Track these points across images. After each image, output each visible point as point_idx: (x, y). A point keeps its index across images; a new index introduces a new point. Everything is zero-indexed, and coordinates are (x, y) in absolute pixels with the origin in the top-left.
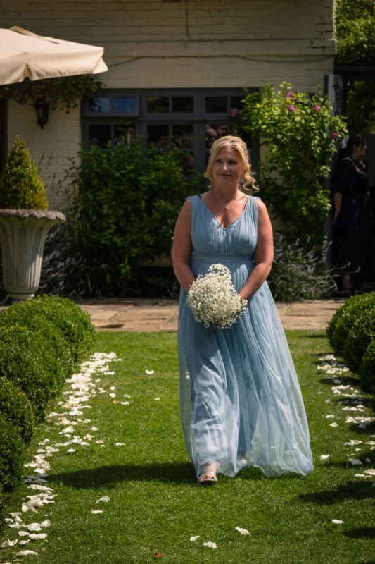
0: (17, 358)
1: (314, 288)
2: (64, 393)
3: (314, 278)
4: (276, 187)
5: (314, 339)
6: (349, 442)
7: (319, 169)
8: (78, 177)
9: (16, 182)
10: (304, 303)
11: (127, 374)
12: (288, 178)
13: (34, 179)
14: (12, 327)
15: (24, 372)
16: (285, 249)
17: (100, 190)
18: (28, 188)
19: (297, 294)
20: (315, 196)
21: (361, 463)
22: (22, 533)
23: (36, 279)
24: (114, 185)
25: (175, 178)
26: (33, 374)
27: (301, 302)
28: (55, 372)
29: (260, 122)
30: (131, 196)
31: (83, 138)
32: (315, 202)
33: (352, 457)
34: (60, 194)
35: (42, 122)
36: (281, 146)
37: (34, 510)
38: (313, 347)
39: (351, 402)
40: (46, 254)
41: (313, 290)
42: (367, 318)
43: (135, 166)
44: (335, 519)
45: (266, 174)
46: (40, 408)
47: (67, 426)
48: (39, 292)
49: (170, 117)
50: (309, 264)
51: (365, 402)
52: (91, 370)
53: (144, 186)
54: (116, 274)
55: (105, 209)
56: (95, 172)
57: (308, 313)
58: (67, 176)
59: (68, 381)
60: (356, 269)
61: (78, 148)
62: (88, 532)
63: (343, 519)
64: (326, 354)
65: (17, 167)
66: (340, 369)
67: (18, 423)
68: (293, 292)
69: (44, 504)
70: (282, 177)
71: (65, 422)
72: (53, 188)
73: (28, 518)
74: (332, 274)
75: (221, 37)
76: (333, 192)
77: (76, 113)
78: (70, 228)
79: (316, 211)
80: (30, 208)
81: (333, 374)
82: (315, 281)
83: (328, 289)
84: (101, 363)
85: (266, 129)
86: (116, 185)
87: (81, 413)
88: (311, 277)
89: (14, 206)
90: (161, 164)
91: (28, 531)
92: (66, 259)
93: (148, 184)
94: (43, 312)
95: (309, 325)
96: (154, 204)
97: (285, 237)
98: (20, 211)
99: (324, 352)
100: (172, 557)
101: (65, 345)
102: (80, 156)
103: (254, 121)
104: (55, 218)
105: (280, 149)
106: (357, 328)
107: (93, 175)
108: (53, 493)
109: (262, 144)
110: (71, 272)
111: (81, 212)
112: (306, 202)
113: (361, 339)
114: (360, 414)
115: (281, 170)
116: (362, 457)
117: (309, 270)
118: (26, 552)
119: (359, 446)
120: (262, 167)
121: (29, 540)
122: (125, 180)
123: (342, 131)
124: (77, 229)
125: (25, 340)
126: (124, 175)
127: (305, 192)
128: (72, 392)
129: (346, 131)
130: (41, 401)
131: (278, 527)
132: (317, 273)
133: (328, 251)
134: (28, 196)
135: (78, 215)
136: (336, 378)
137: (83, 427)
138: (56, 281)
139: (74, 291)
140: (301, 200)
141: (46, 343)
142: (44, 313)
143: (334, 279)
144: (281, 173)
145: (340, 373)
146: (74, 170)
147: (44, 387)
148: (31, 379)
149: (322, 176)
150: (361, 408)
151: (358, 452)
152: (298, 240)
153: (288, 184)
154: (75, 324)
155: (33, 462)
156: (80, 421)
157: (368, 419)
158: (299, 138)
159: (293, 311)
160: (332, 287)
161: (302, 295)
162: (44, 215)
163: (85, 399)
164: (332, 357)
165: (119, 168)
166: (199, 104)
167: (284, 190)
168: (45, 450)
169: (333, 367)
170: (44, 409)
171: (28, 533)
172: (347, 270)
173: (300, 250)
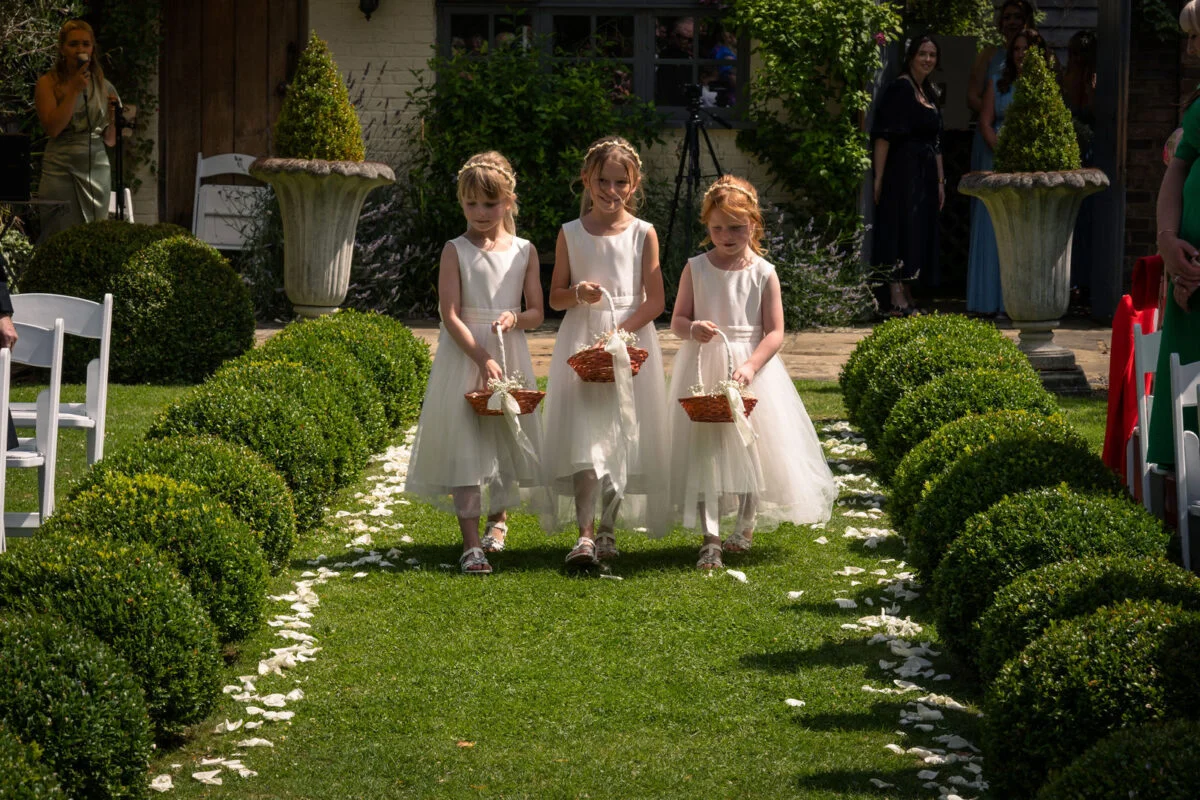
0: (276, 416)
1: (838, 306)
2: (369, 479)
3: (839, 289)
4: (778, 127)
5: (823, 395)
6: (843, 569)
7: (851, 97)
8: (429, 104)
9: (310, 113)
10: (820, 331)
12: (796, 112)
13: (341, 106)
14: (276, 363)
15: (288, 440)
16: (789, 235)
17: (467, 127)
18: (330, 123)
19: (807, 317)
20: (843, 145)
21: (855, 605)
22: (252, 710)
23: (342, 281)
24: (490, 120)
25: (600, 108)
26: (303, 443)
27: (815, 330)
28: (349, 442)
29: (752, 11)
30: (522, 140)
32: (843, 154)
33: (843, 595)
34: (399, 133)
35: (370, 8)
36: (786, 55)
37: (278, 671)
38: (818, 408)
39: (860, 503)
40: (364, 235)
41: (835, 309)
42: (899, 358)
43: (530, 89)
44: (791, 697)
45: (759, 103)
46: (314, 502)
47: (361, 533)
48: (350, 302)
50: (831, 264)
53: (544, 122)
56: (459, 97)
57: (823, 350)
58: (409, 103)
59: (379, 457)
60: (913, 275)
61: (431, 53)
62: (363, 711)
63: (805, 698)
64: (837, 421)
65: (312, 86)
66: (855, 447)
67: (265, 526)
68: (802, 313)
69: (298, 662)
70: (786, 111)
72: (385, 122)
73: (266, 686)
74: (870, 282)
76: (875, 136)
78: (414, 194)
79: (845, 171)
80: (333, 157)
81: (840, 455)
82: (840, 293)
83: (863, 309)
85: (760, 25)
86: (496, 119)
87: (390, 512)
88: (832, 287)
89: (306, 153)
90: (576, 84)
91: (264, 707)
92: (404, 247)
93: (550, 119)
94: (342, 338)
95: (820, 371)
96: (561, 154)
97: (790, 216)
98: (316, 163)
99: (836, 416)
100: (500, 754)
101: (373, 396)
102: (432, 68)
103: (740, 9)
104: (376, 176)
105: (781, 62)
106: (883, 375)
107: (455, 101)
108: (316, 645)
109: (754, 52)
110: (413, 270)
111: (433, 167)
112: (826, 156)
113: (887, 393)
114: (872, 524)
115: (785, 97)
116: (860, 597)
117: (829, 275)
118: (254, 742)
119: (858, 577)
120: (753, 91)
121: (262, 722)
122: (510, 110)
123: (894, 31)
124: (425, 195)
125: (298, 385)
126: (508, 103)
127: (825, 138)
128: (382, 477)
129: (899, 30)
130: (316, 490)
131: (691, 709)
132: (845, 280)
133: (863, 242)
134: (331, 136)
135: (428, 172)
136: (844, 462)
137: (389, 537)
138: (385, 286)
139: (417, 305)
140: (817, 152)
141: (334, 391)
142: (344, 341)
143: (875, 290)
144: (785, 104)
145: (854, 453)
146: (422, 93)
147: (323, 466)
148: (299, 451)
149: (857, 109)
150: (875, 513)
151: (854, 587)
152: (812, 221)
153: (798, 122)
154: (397, 360)
155: (292, 592)
156: (385, 525)
157: (885, 533)
158: (816, 41)
159: (797, 345)
160: (868, 304)
161: (816, 318)
162: (357, 169)
163: (400, 489)
164: (846, 426)
165: (500, 90)
167: (790, 131)
168: (316, 572)
169: (843, 443)
170: (321, 503)
171: (262, 711)
172: (898, 275)
173: (814, 239)
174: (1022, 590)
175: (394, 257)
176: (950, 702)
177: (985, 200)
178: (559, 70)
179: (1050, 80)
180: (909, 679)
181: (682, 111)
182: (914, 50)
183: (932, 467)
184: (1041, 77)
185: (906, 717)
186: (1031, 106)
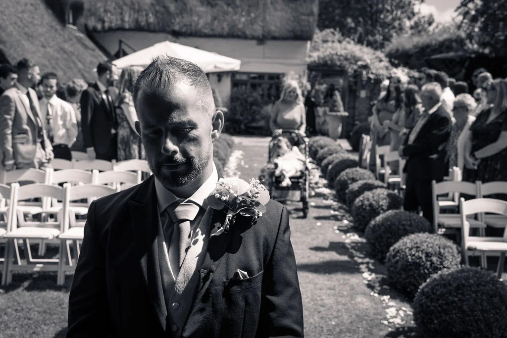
2: (229, 162)
11: (246, 158)
17: (236, 102)
24: (240, 101)
25: (259, 100)
28: (226, 156)
30: (245, 105)
31: (231, 86)
35: (219, 80)
39: (314, 169)
42: (317, 144)
43: (246, 95)
49: (257, 81)
51: (318, 169)
52: (235, 156)
54: (240, 128)
55: (237, 108)
59: (229, 159)
61: (230, 89)
71: (230, 171)
75: (274, 57)
77: (229, 80)
84: (238, 154)
87: (234, 169)
93: (250, 101)
101: (229, 148)
102: (230, 92)
107: (234, 98)
113: (316, 151)
146: (229, 96)
147: (224, 160)
150: (317, 171)
154: (231, 142)
163: (235, 165)
165: (242, 96)
166: (266, 78)
174: (355, 186)
178: (251, 93)
180: (331, 200)
183: (329, 164)
185: (332, 207)
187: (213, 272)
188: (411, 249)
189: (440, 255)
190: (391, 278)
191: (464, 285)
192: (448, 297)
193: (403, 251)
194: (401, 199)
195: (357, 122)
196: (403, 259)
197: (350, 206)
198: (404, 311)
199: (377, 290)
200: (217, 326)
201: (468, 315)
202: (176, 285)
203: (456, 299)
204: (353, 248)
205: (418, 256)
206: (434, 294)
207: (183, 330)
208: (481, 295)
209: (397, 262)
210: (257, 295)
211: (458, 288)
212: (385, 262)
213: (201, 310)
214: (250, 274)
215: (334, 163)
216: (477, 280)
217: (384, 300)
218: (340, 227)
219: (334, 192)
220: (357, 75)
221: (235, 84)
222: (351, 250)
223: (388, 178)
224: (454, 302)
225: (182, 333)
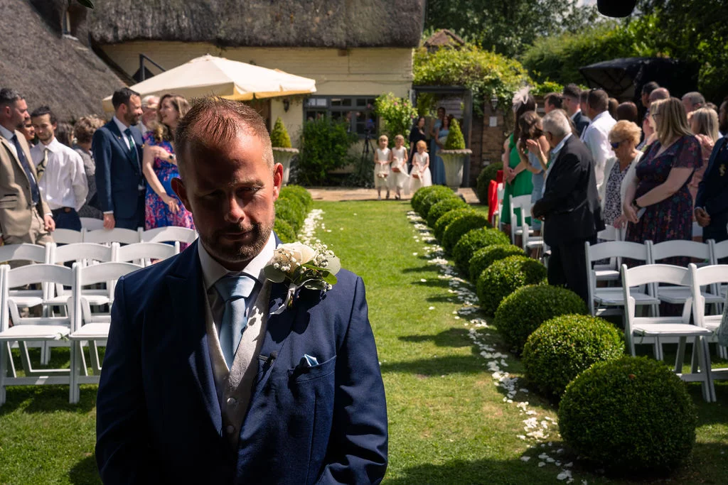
0: (286, 212)
6: (425, 248)
8: (302, 133)
9: (278, 136)
11: (328, 219)
13: (285, 134)
17: (312, 139)
18: (284, 138)
21: (430, 257)
26: (293, 218)
28: (300, 218)
30: (325, 143)
31: (304, 116)
33: (426, 254)
35: (286, 109)
36: (390, 121)
38: (404, 208)
39: (423, 231)
40: (291, 166)
43: (327, 129)
48: (288, 184)
49: (342, 108)
51: (429, 231)
52: (313, 217)
53: (331, 138)
54: (319, 176)
55: (314, 148)
56: (310, 131)
65: (278, 129)
66: (417, 218)
71: (306, 238)
72: (292, 138)
75: (363, 72)
77: (300, 107)
80: (284, 147)
81: (415, 220)
84: (316, 214)
85: (384, 113)
86: (319, 137)
87: (312, 235)
89: (277, 146)
90: (338, 129)
92: (298, 169)
96: (335, 146)
98: (280, 148)
99: (410, 210)
101: (303, 206)
102: (303, 125)
103: (379, 109)
104: (294, 152)
107: (309, 133)
109: (380, 120)
110: (300, 175)
111: (304, 149)
113: (427, 205)
114: (428, 236)
116: (431, 254)
119: (429, 250)
122: (322, 135)
123: (415, 115)
126: (322, 133)
128: (306, 226)
134: (283, 142)
141: (296, 205)
142: (292, 193)
146: (301, 131)
147: (297, 224)
148: (292, 220)
150: (428, 234)
151: (429, 252)
154: (306, 198)
157: (432, 238)
158: (397, 118)
162: (290, 150)
163: (312, 229)
164: (413, 212)
165: (320, 130)
166: (354, 102)
169: (414, 217)
174: (482, 253)
175: (295, 172)
176: (462, 281)
177: (442, 157)
178: (333, 125)
179: (458, 128)
180: (448, 274)
181: (364, 135)
182: (419, 120)
183: (445, 223)
184: (455, 127)
185: (451, 284)
186: (453, 134)
187: (274, 358)
188: (556, 337)
189: (596, 344)
190: (530, 377)
191: (624, 382)
192: (603, 398)
193: (545, 340)
194: (545, 268)
195: (486, 163)
196: (546, 351)
197: (475, 283)
198: (547, 420)
199: (511, 394)
200: (282, 425)
201: (631, 421)
202: (231, 377)
203: (614, 400)
204: (479, 339)
205: (566, 345)
206: (584, 394)
207: (241, 430)
208: (647, 394)
209: (537, 355)
210: (330, 385)
211: (616, 386)
212: (522, 357)
213: (263, 405)
214: (320, 360)
215: (453, 222)
216: (642, 373)
217: (521, 408)
218: (461, 311)
219: (452, 263)
220: (484, 95)
221: (310, 113)
222: (475, 343)
223: (528, 241)
224: (612, 404)
225: (240, 435)
